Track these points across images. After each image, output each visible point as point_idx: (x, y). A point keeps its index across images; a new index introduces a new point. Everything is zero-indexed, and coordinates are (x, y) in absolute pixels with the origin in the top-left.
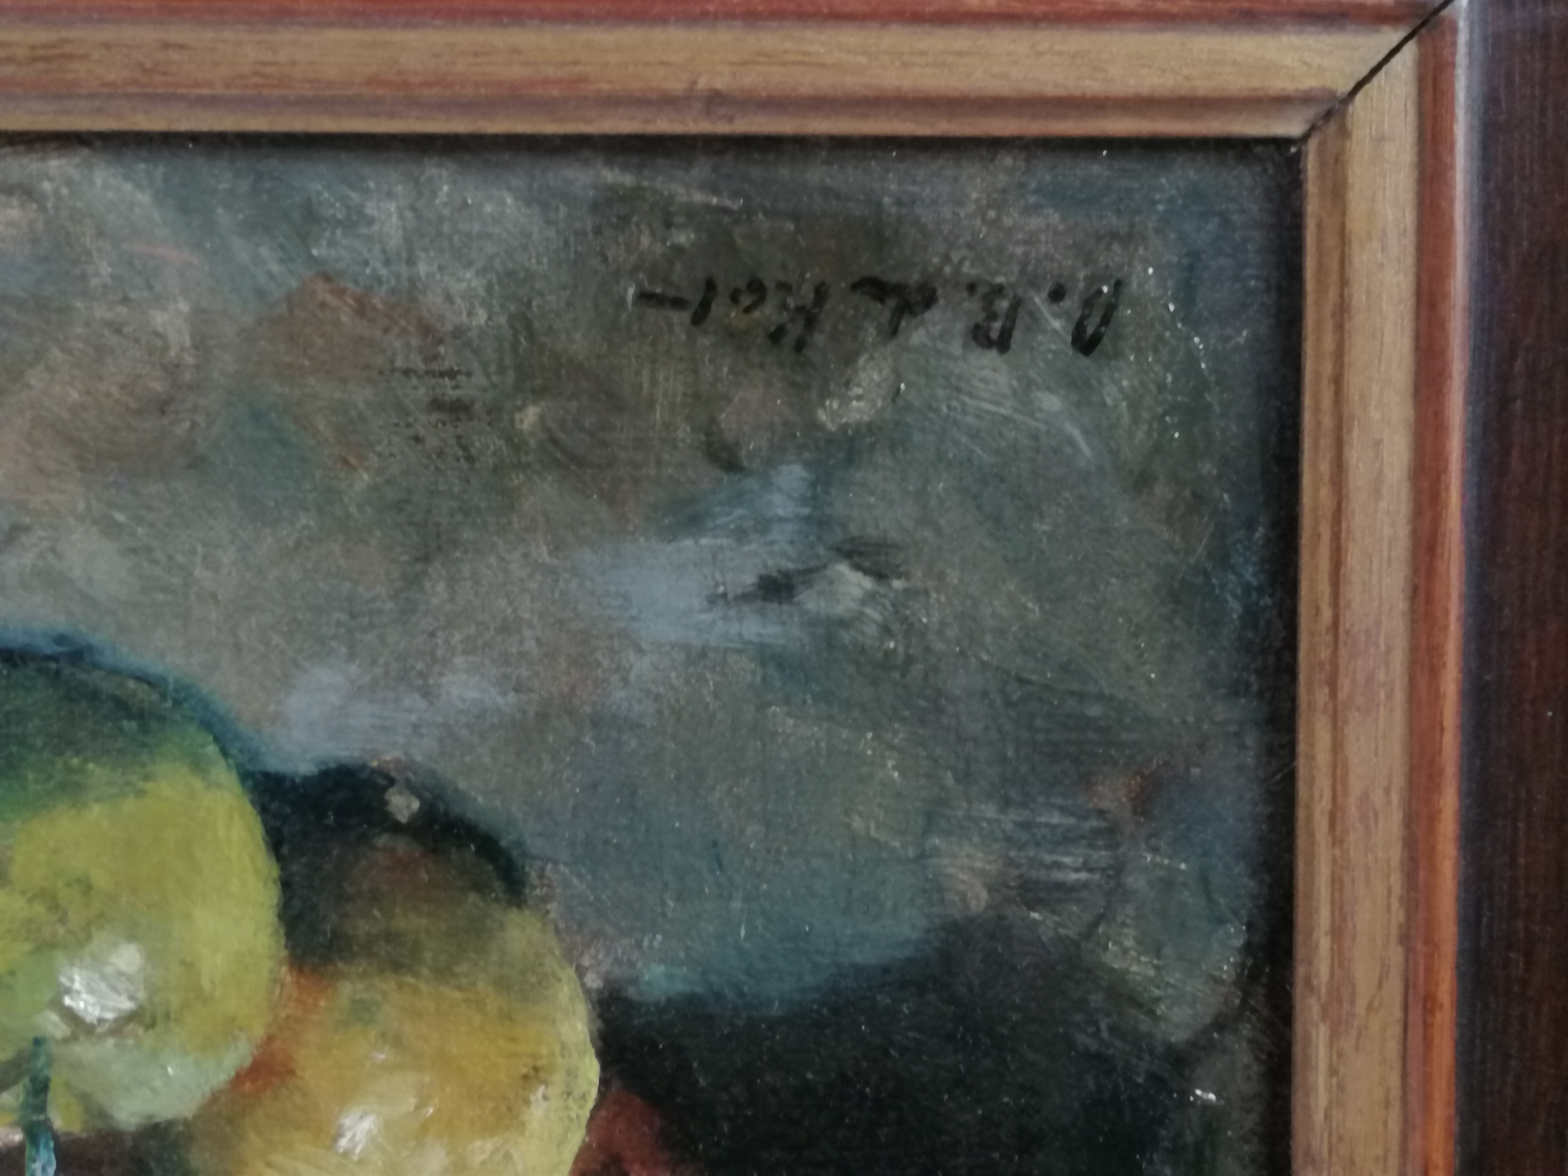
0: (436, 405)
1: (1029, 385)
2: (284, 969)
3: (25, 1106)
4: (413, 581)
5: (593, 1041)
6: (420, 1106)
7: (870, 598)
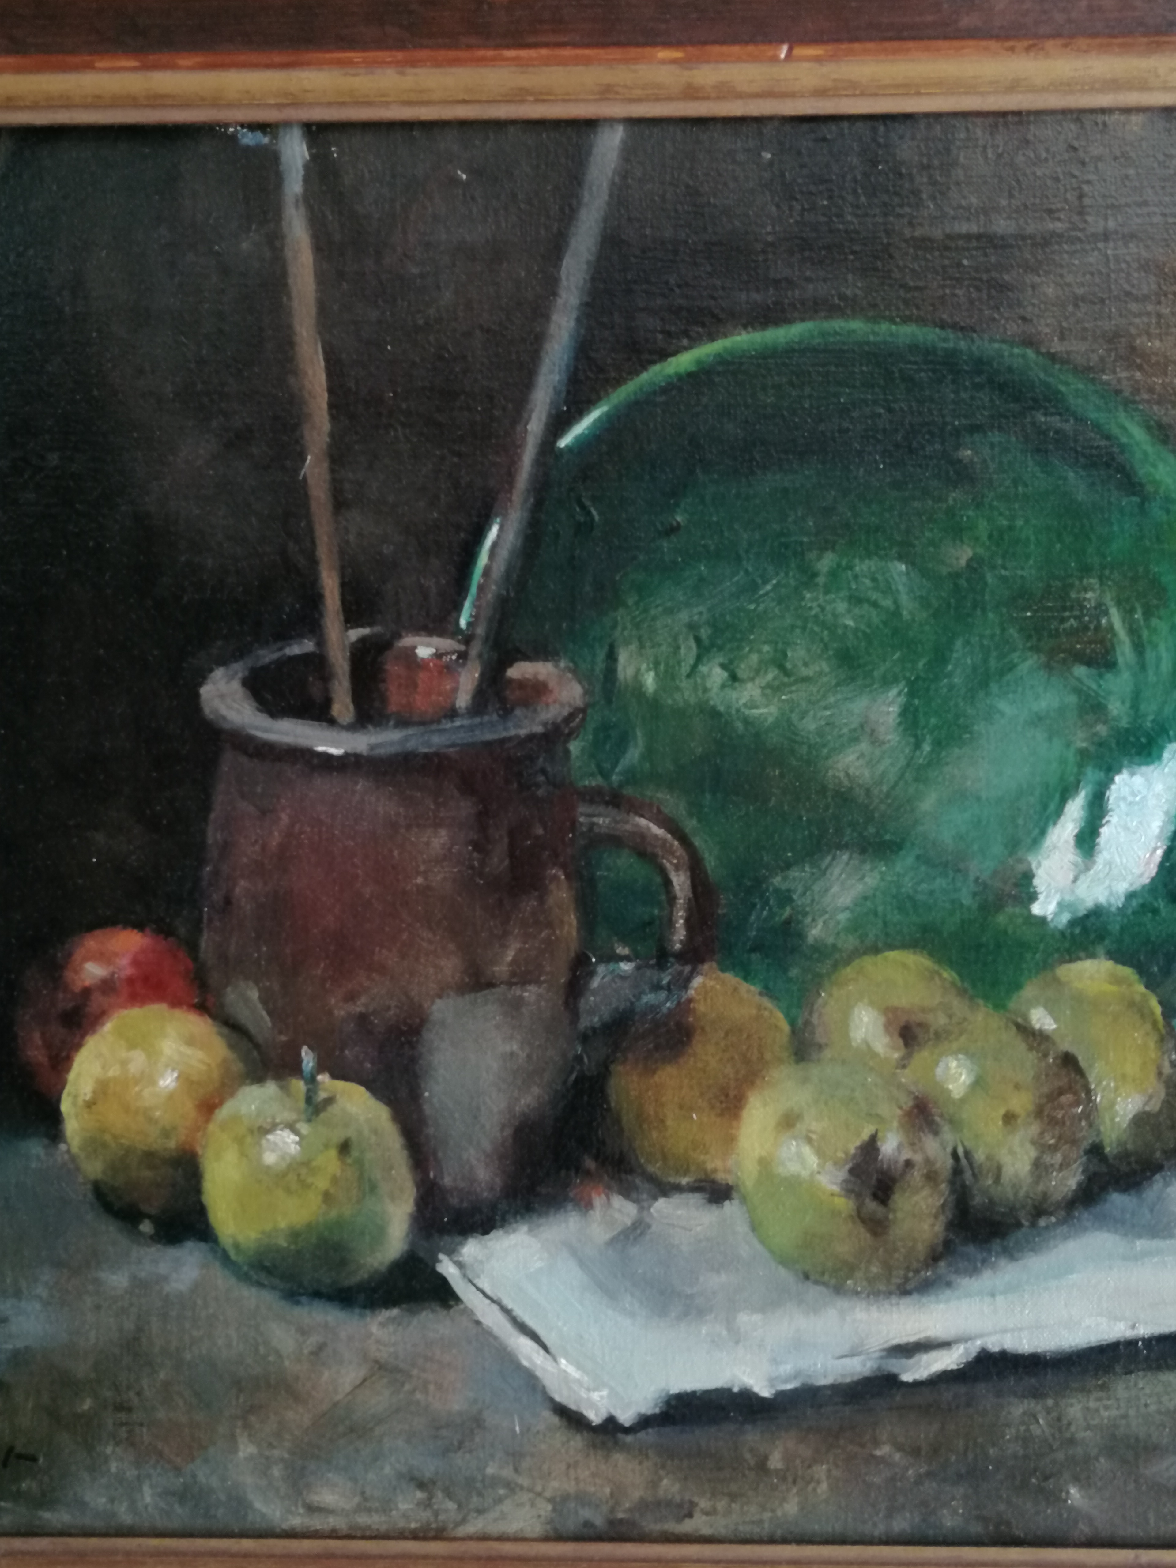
0: (129, 1409)
2: (200, 1153)
3: (316, 1093)
4: (139, 1329)
5: (63, 1120)
6: (141, 1091)
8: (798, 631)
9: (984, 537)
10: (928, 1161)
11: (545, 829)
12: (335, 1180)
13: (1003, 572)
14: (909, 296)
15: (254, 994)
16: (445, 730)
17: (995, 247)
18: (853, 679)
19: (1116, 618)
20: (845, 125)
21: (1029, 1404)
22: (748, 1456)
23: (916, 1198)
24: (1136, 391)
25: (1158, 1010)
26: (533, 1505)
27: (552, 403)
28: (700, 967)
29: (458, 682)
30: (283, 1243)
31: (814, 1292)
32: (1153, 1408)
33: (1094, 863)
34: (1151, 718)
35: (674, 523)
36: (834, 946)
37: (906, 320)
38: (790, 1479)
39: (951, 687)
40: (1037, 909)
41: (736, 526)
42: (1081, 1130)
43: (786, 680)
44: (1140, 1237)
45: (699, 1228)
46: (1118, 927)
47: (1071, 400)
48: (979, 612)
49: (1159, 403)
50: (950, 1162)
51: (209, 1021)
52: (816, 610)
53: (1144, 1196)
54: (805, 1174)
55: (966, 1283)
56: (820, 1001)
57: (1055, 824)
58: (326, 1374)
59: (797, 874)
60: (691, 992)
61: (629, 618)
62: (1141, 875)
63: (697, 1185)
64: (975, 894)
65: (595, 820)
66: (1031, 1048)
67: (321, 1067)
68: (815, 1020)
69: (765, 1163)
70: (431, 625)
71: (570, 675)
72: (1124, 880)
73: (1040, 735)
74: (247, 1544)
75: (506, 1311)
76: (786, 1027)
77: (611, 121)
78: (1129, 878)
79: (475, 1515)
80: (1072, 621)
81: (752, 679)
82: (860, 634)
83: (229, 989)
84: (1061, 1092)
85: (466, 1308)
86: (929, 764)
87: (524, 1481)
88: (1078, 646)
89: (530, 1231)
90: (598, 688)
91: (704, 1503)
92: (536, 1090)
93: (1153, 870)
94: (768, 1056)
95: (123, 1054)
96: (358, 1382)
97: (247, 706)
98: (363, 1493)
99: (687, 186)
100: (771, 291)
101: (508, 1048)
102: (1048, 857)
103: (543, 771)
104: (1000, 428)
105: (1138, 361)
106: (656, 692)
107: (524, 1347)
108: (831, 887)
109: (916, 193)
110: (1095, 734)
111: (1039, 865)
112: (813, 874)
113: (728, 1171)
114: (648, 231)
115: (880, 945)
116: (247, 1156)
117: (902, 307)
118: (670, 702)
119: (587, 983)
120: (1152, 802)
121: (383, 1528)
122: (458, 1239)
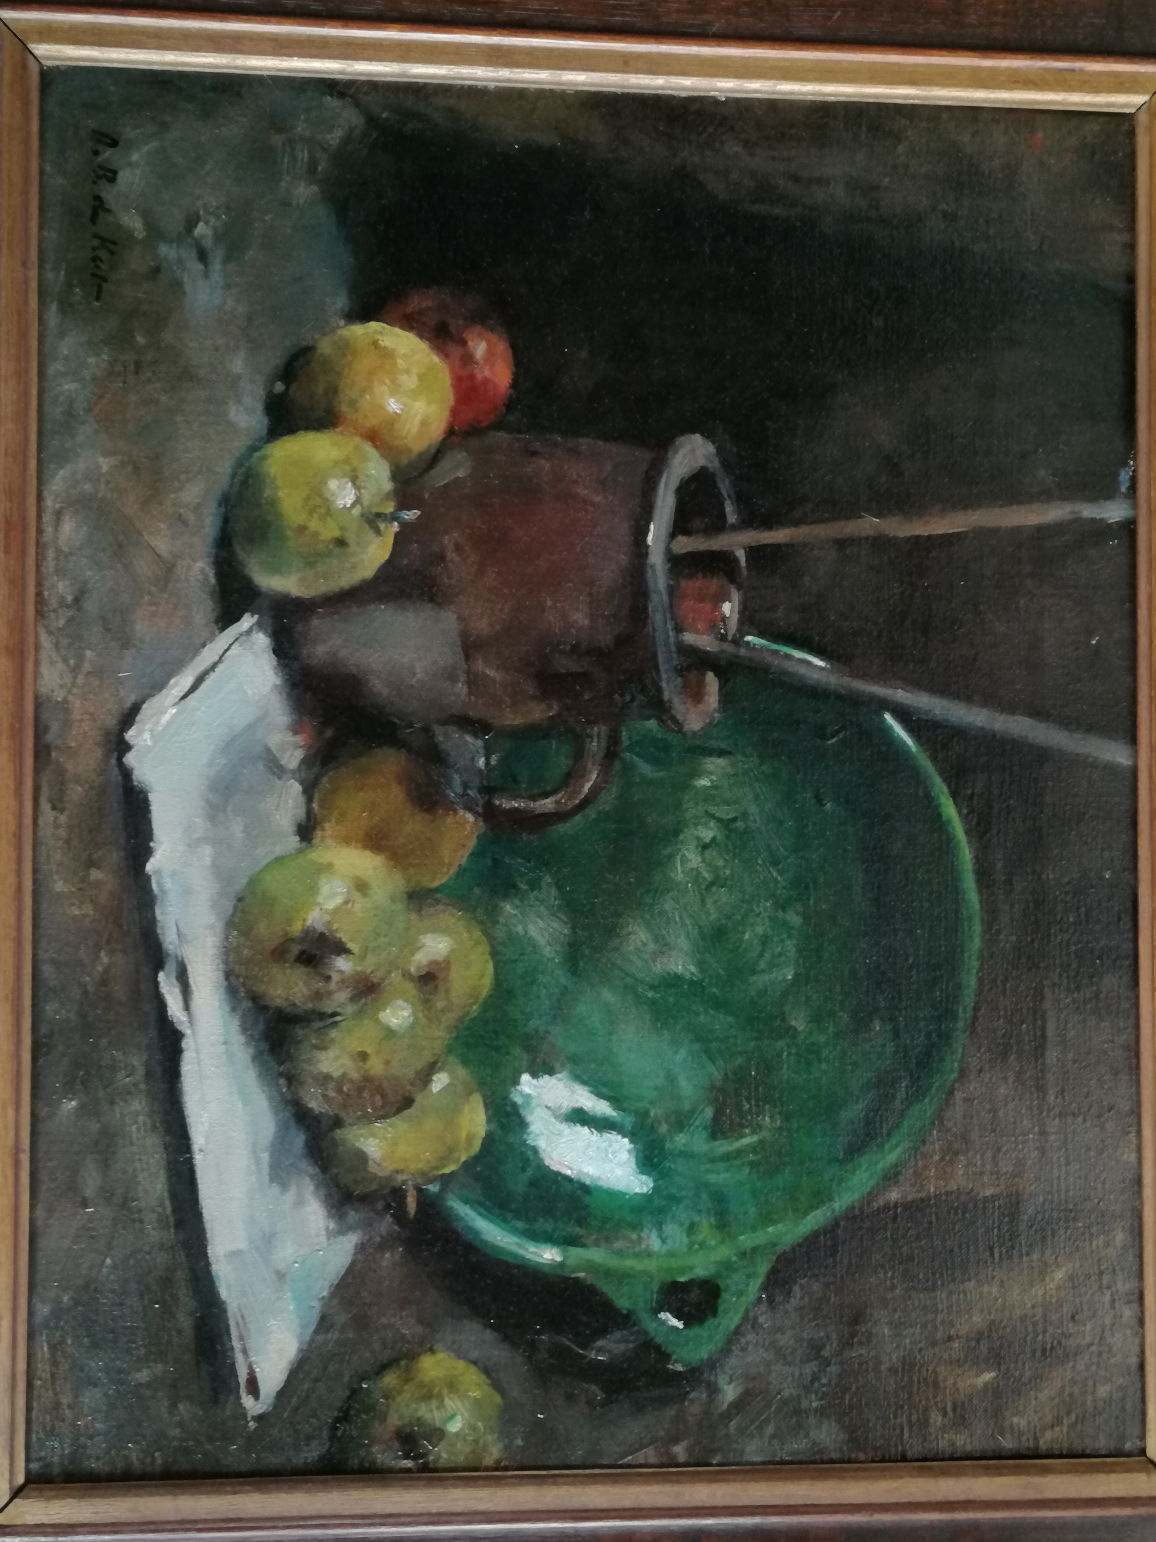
0: (137, 373)
1: (130, 164)
2: (337, 430)
3: (384, 521)
4: (199, 381)
5: (363, 323)
6: (386, 385)
7: (207, 222)
8: (741, 896)
9: (812, 1040)
10: (330, 993)
11: (589, 700)
12: (316, 535)
13: (785, 1054)
14: (999, 982)
15: (461, 474)
16: (666, 623)
17: (1036, 1049)
18: (703, 938)
19: (749, 1140)
20: (1131, 935)
21: (141, 1071)
22: (100, 853)
23: (301, 984)
24: (924, 1156)
25: (447, 1171)
26: (61, 686)
27: (919, 708)
28: (481, 819)
29: (703, 634)
30: (267, 493)
31: (228, 906)
32: (138, 1166)
33: (561, 1122)
34: (673, 1166)
35: (825, 802)
36: (497, 922)
37: (981, 981)
38: (81, 886)
39: (697, 1014)
40: (525, 1078)
41: (822, 850)
42: (355, 1112)
43: (703, 887)
44: (271, 1156)
45: (278, 817)
46: (511, 1140)
47: (917, 1107)
48: (755, 1034)
49: (915, 1173)
50: (330, 1011)
51: (440, 438)
52: (757, 910)
53: (303, 1160)
54: (320, 899)
55: (235, 1023)
56: (455, 911)
57: (591, 1092)
58: (163, 526)
59: (553, 894)
60: (461, 812)
61: (752, 766)
62: (551, 1159)
63: (312, 815)
64: (537, 1031)
65: (595, 739)
66: (418, 1073)
67: (404, 525)
68: (440, 907)
69: (329, 868)
70: (747, 613)
71: (707, 721)
72: (548, 1145)
73: (660, 1081)
74: (33, 464)
75: (213, 668)
76: (435, 884)
77: (1135, 755)
78: (549, 1149)
79: (54, 641)
80: (747, 1106)
81: (703, 861)
82: (738, 944)
83: (465, 454)
84: (383, 1096)
85: (216, 636)
86: (637, 996)
87: (80, 680)
88: (728, 1111)
89: (276, 686)
90: (698, 742)
91: (63, 818)
92: (385, 692)
93: (555, 1167)
94: (412, 871)
95: (415, 371)
96: (158, 551)
97: (685, 470)
98: (71, 554)
99: (1085, 814)
100: (1003, 878)
101: (418, 670)
102: (566, 1087)
103: (633, 700)
104: (896, 1053)
105: (948, 1158)
106: (695, 787)
107: (185, 680)
108: (543, 920)
109: (1078, 988)
110: (660, 1123)
111: (560, 1080)
112: (553, 906)
113: (323, 839)
114: (1050, 783)
115: (499, 957)
116: (334, 466)
117: (990, 978)
118: (687, 797)
119: (468, 732)
120: (608, 1167)
121: (44, 570)
122: (270, 630)
